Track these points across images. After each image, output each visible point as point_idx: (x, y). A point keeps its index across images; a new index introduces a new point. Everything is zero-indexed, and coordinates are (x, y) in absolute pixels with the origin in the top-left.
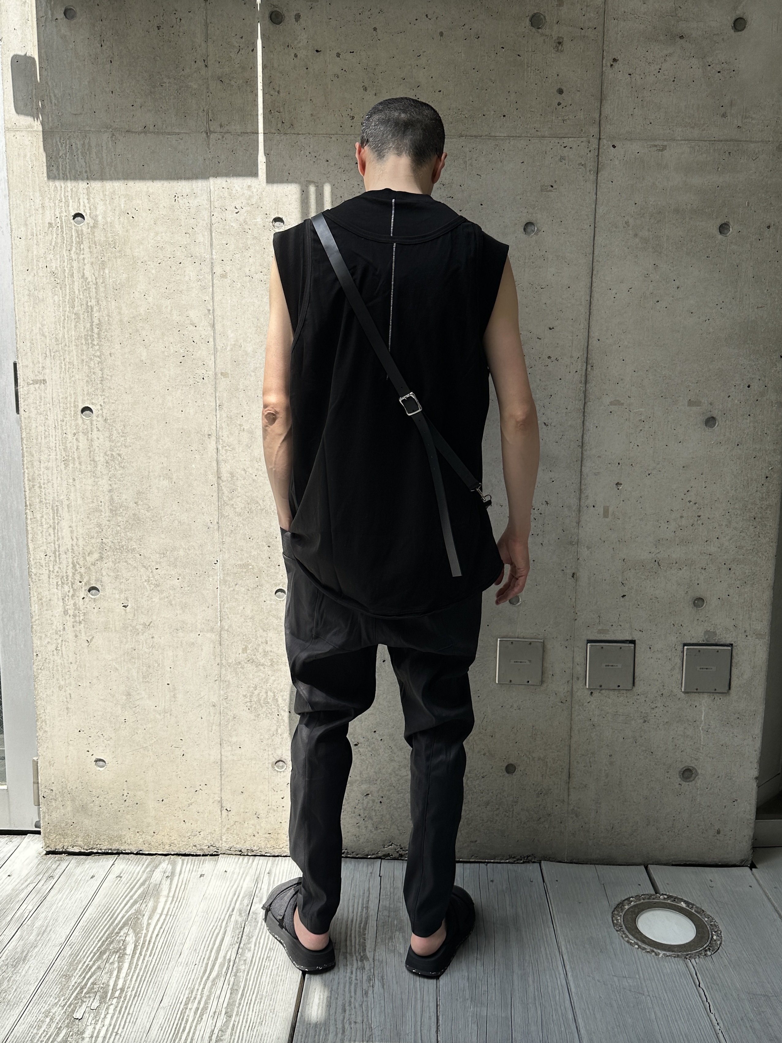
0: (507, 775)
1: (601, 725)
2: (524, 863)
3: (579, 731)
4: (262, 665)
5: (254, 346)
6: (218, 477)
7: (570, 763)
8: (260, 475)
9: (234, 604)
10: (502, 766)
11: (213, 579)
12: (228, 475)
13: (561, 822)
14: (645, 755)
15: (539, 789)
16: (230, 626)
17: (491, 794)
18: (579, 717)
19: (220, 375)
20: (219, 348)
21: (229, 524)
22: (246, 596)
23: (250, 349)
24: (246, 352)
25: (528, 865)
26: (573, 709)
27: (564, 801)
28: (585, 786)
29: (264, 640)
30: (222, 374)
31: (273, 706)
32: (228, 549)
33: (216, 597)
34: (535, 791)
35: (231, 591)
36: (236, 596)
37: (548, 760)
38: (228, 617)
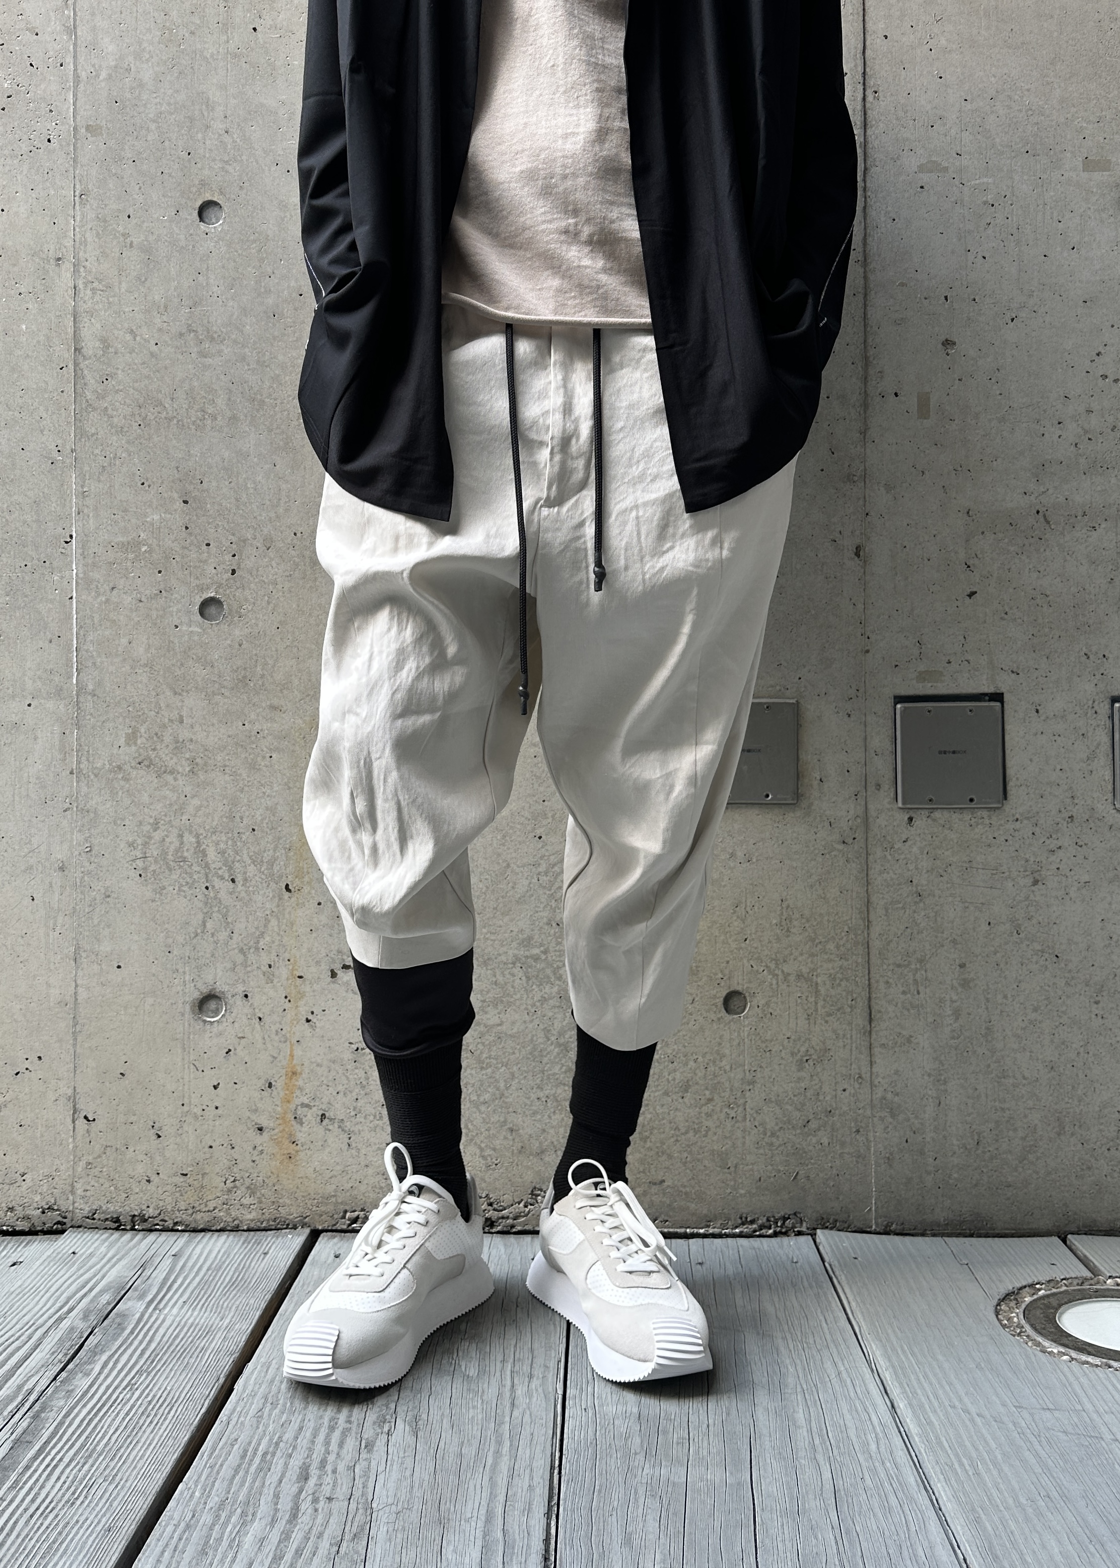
0: (728, 1017)
1: (937, 892)
2: (775, 1235)
3: (887, 910)
4: (171, 772)
5: (157, 69)
6: (76, 349)
7: (869, 985)
8: (166, 342)
9: (107, 633)
10: (715, 997)
11: (62, 578)
12: (98, 344)
13: (858, 1131)
14: (1042, 963)
15: (803, 1049)
16: (99, 684)
17: (692, 1064)
18: (885, 875)
19: (83, 130)
20: (83, 75)
21: (97, 451)
22: (134, 614)
23: (147, 75)
24: (141, 80)
25: (785, 1240)
26: (871, 858)
27: (860, 1077)
28: (909, 1041)
29: (174, 715)
30: (88, 128)
31: (196, 868)
32: (96, 509)
33: (70, 617)
34: (793, 1054)
35: (100, 604)
36: (111, 615)
37: (819, 980)
38: (94, 664)
